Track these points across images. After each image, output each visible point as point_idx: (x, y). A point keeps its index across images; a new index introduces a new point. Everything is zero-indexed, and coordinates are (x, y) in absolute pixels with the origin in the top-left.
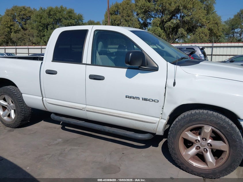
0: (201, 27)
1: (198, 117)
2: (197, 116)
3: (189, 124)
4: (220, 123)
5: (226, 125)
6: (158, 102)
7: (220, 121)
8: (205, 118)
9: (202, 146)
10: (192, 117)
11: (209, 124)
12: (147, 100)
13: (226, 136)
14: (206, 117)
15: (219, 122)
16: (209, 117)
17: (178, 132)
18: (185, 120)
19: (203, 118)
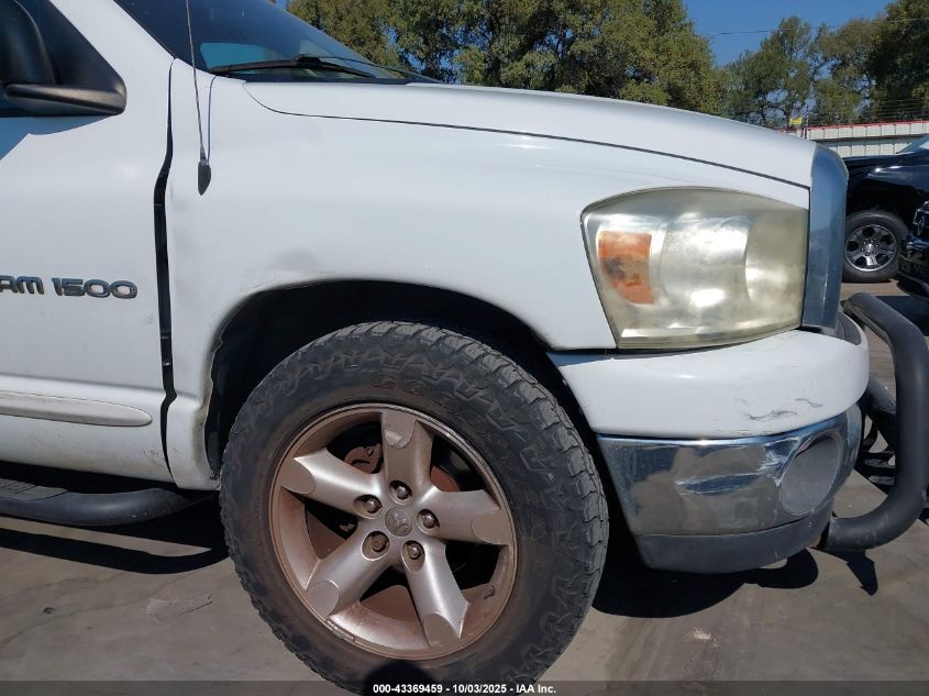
0: (639, 80)
1: (342, 361)
2: (337, 359)
3: (304, 409)
4: (452, 385)
5: (481, 393)
6: (133, 295)
7: (451, 371)
8: (376, 364)
9: (395, 532)
10: (311, 368)
11: (400, 395)
12: (80, 293)
13: (491, 455)
14: (382, 356)
15: (444, 378)
16: (397, 358)
17: (256, 458)
18: (281, 384)
19: (365, 365)
